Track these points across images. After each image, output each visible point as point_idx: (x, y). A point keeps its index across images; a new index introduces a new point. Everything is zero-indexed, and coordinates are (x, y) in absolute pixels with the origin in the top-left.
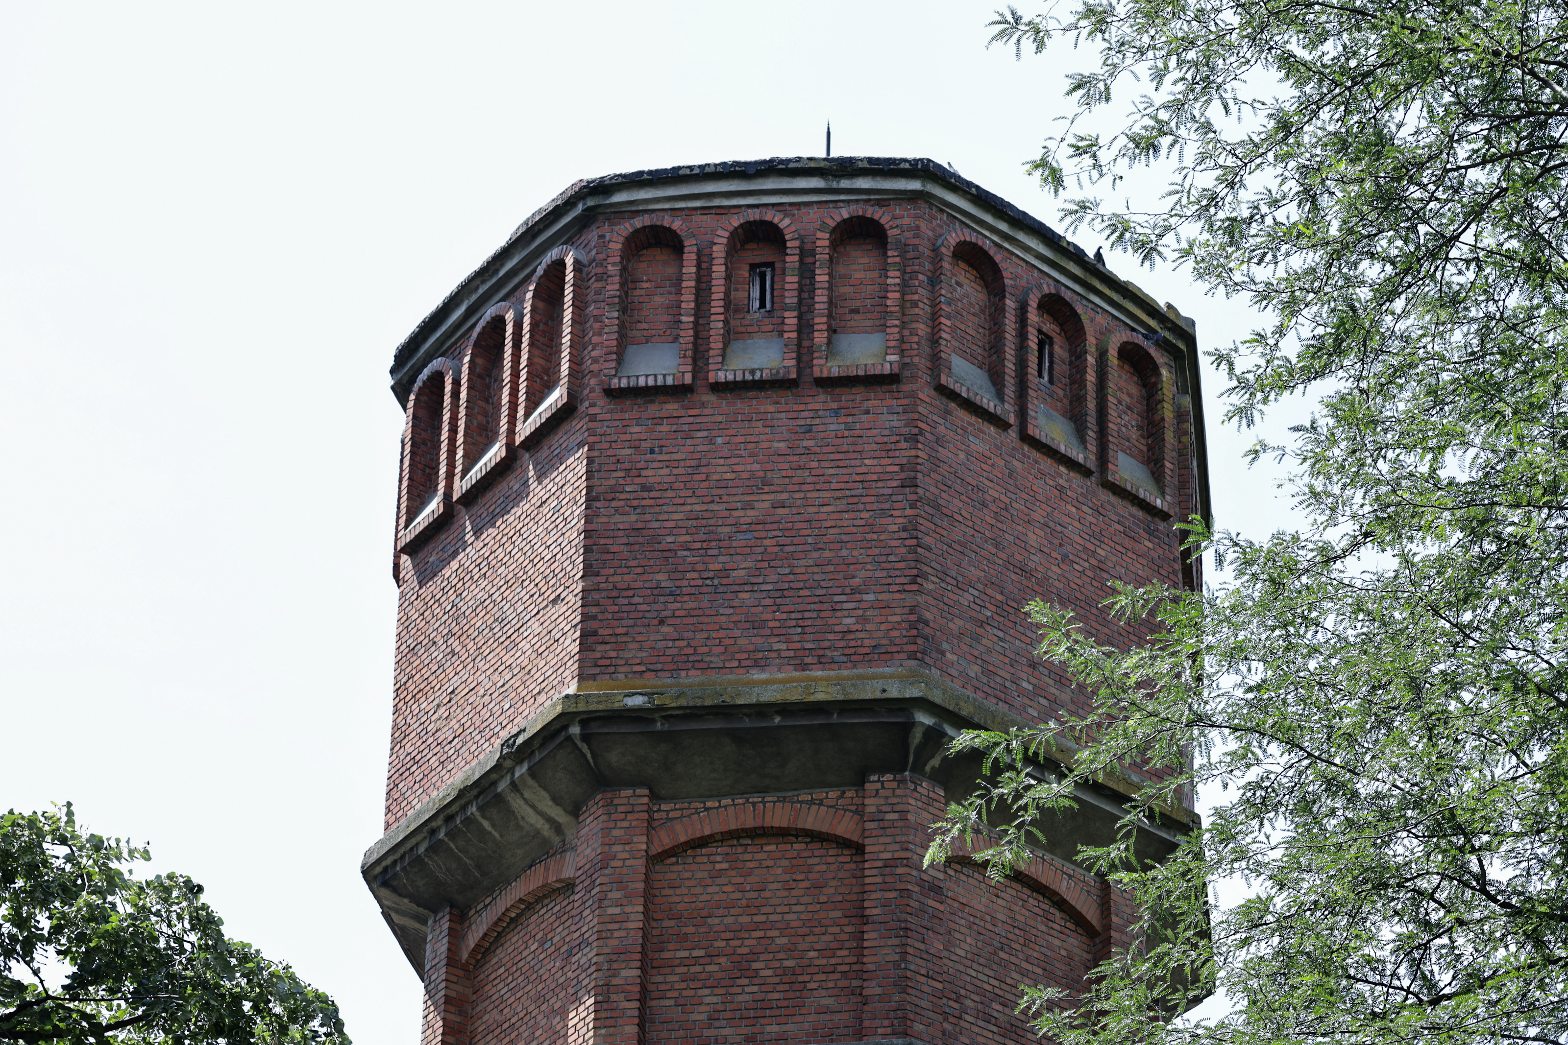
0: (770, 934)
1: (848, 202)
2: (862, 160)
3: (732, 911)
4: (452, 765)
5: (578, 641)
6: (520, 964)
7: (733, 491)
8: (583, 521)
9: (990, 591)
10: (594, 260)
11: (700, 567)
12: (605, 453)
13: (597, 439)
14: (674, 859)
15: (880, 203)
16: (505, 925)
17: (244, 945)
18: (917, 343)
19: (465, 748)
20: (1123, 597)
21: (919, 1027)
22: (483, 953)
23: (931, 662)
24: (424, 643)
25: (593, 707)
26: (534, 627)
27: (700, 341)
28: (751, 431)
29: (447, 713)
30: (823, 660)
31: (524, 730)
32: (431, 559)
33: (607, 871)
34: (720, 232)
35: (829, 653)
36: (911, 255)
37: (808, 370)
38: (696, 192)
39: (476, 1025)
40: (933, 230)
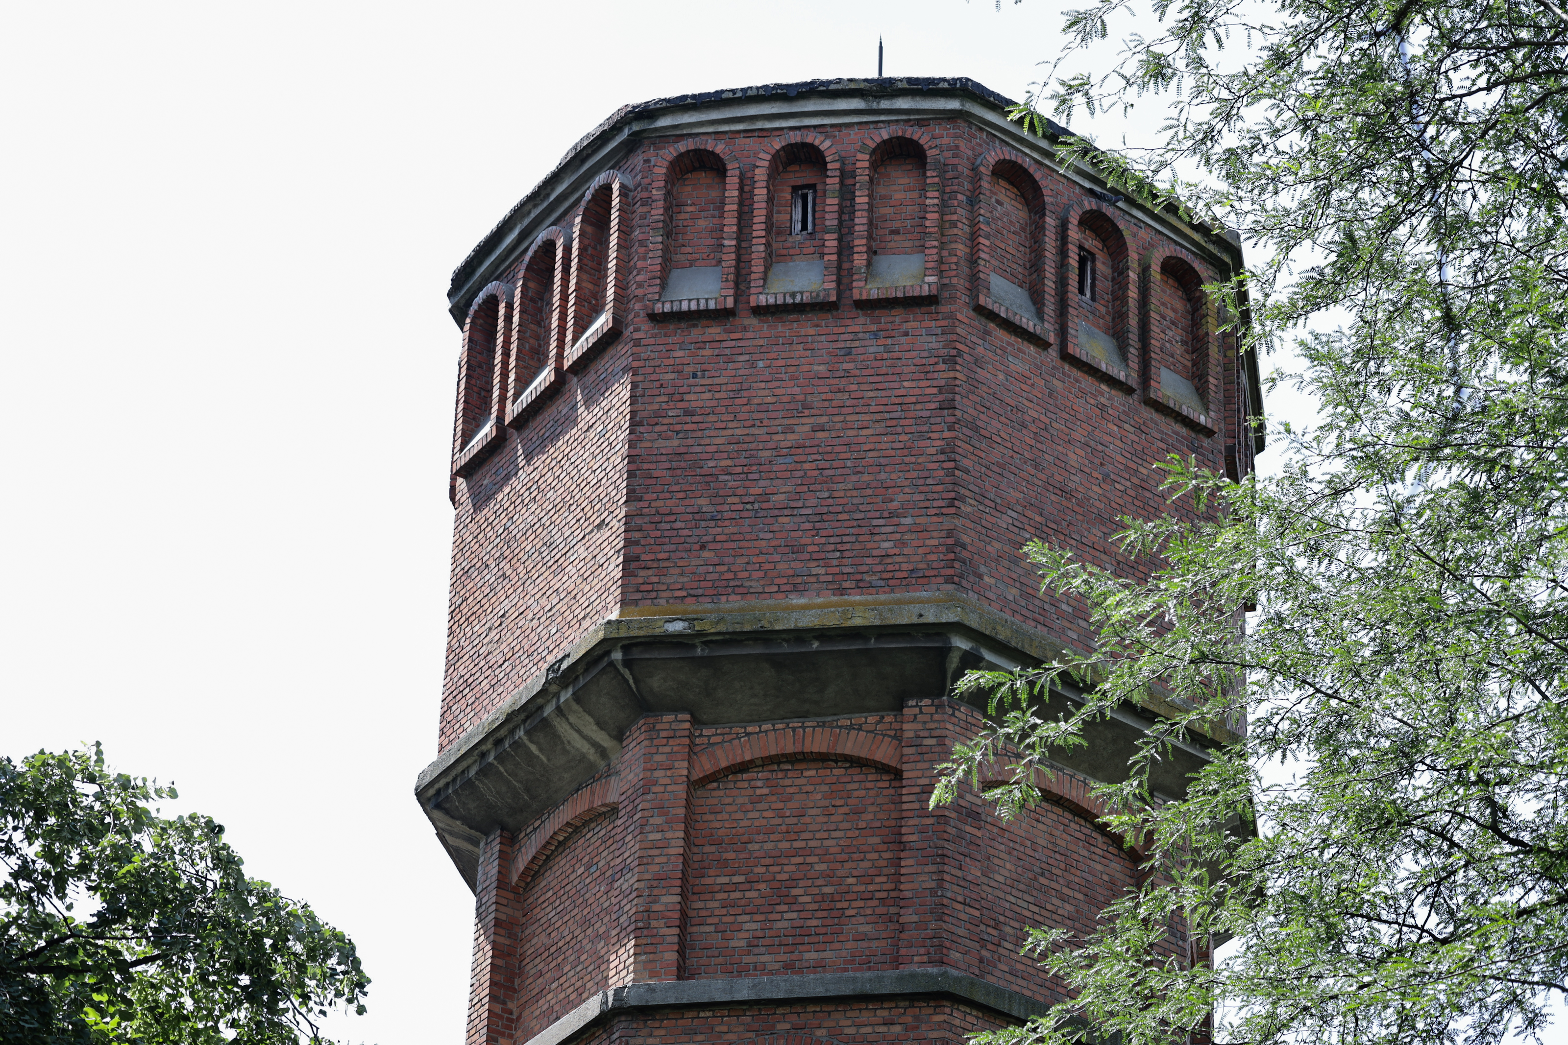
0: (809, 860)
1: (889, 122)
2: (901, 80)
3: (772, 837)
4: (502, 689)
5: (621, 567)
6: (568, 888)
7: (774, 415)
8: (627, 446)
9: (1029, 513)
10: (640, 185)
11: (740, 491)
12: (648, 378)
13: (641, 363)
14: (715, 785)
15: (920, 123)
16: (553, 848)
17: (264, 884)
18: (956, 264)
19: (514, 672)
20: (1132, 532)
21: (955, 955)
22: (533, 876)
23: (968, 586)
24: (477, 566)
25: (634, 633)
26: (580, 551)
27: (742, 265)
28: (792, 354)
29: (498, 636)
30: (861, 585)
31: (568, 656)
32: (485, 482)
33: (648, 797)
34: (762, 155)
35: (866, 577)
36: (950, 174)
37: (848, 292)
38: (739, 115)
39: (526, 948)
40: (973, 149)
